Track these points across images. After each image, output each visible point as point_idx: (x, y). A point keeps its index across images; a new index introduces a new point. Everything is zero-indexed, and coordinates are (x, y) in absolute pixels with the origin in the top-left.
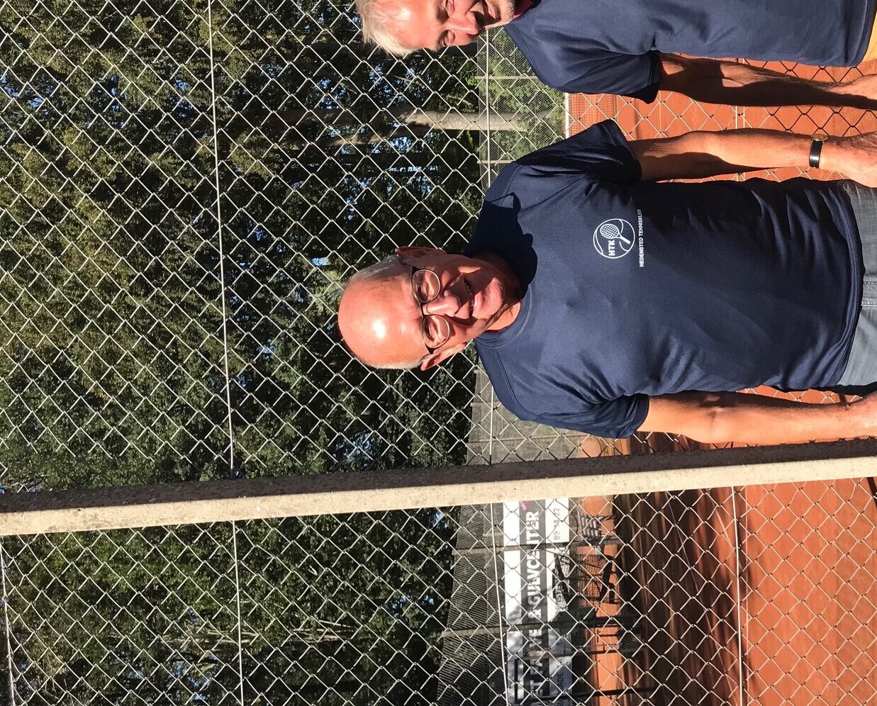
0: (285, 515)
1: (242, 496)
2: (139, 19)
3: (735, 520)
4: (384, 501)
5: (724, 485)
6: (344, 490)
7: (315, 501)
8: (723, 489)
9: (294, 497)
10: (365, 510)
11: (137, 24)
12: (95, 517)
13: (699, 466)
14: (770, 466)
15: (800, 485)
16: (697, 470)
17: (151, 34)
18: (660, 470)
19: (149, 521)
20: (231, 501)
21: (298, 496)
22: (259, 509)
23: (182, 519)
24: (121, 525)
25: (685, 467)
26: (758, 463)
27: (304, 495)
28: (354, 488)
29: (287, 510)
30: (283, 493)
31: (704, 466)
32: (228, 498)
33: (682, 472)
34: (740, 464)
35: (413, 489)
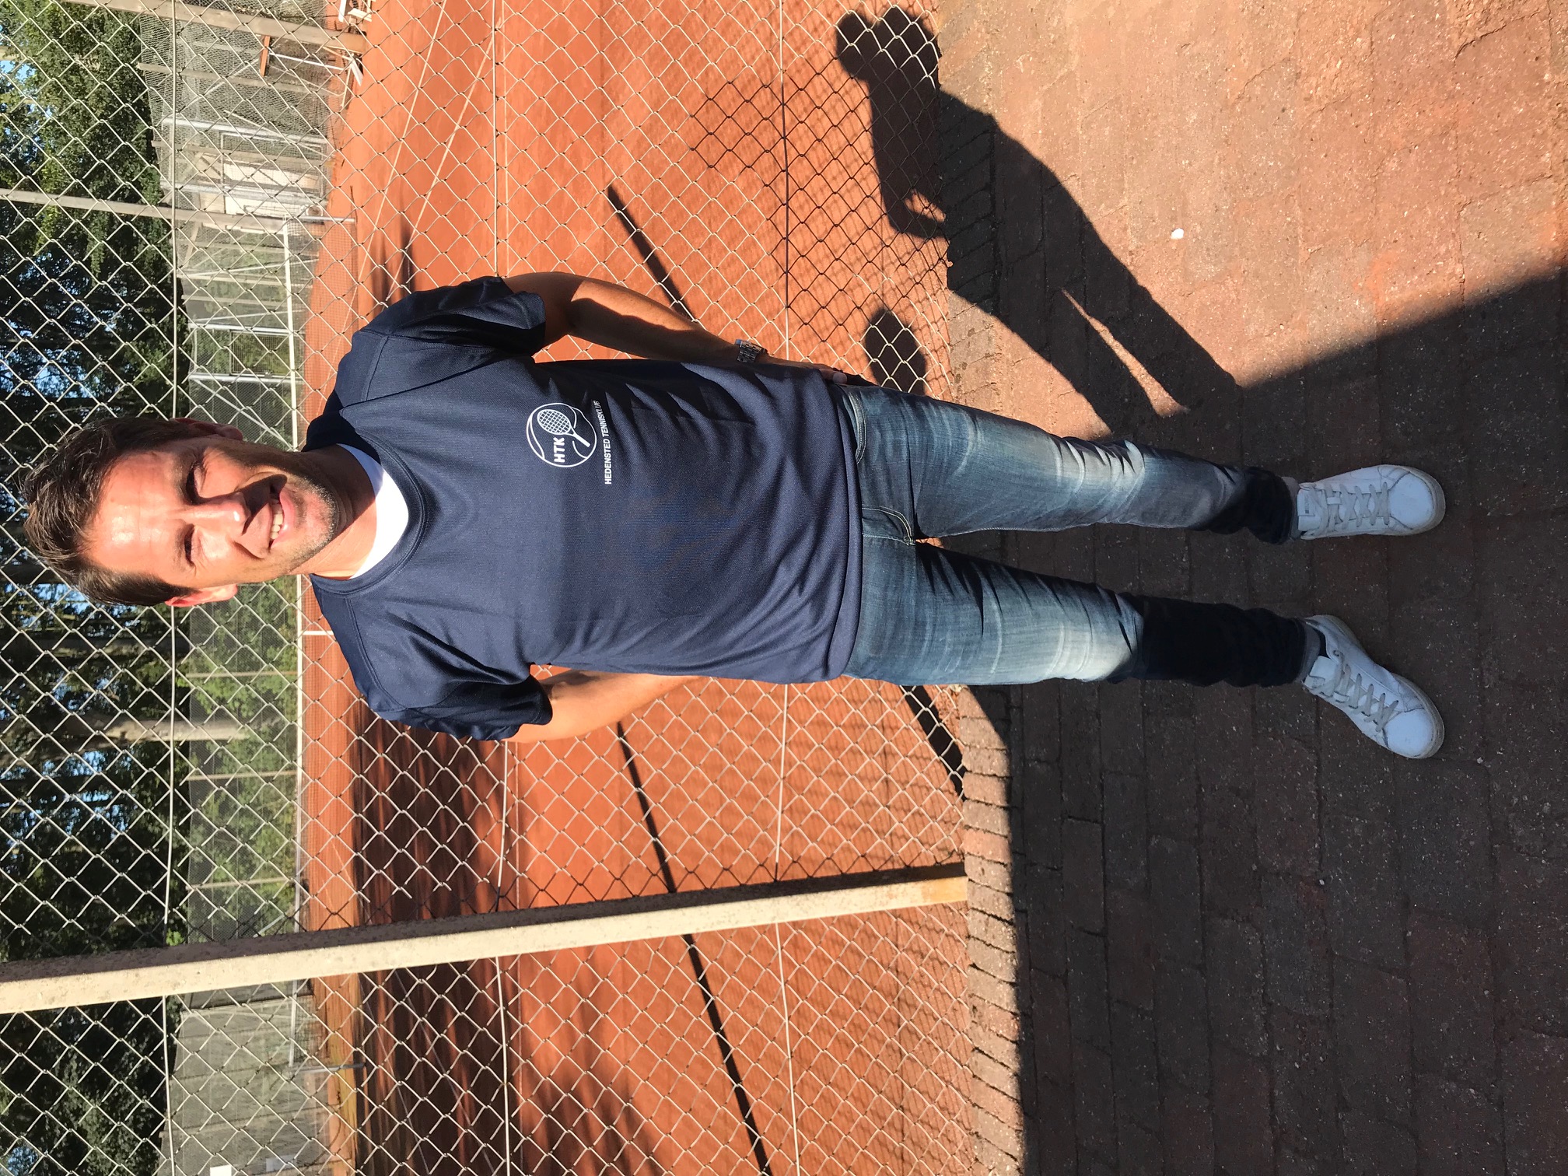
5: (486, 955)
8: (486, 961)
13: (454, 932)
16: (451, 937)
26: (530, 924)
31: (461, 932)
33: (432, 940)
34: (508, 926)
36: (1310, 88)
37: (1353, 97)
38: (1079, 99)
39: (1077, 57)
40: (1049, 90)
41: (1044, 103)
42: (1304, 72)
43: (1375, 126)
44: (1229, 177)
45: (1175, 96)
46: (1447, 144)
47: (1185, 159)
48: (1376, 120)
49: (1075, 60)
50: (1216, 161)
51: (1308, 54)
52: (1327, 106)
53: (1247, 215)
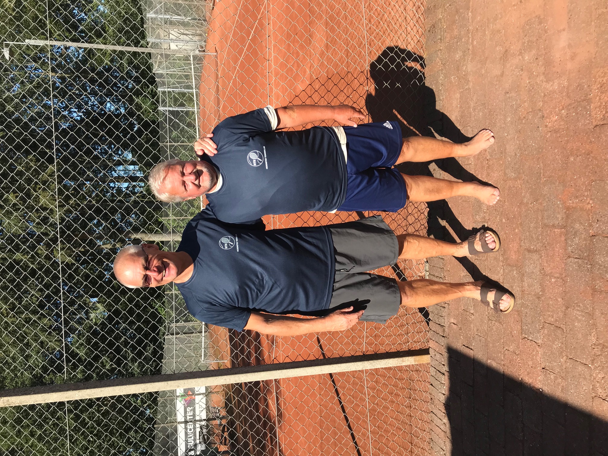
0: (88, 398)
1: (70, 390)
2: (12, 195)
3: (275, 393)
4: (130, 390)
5: (270, 379)
6: (113, 386)
7: (101, 391)
8: (270, 380)
9: (92, 390)
10: (122, 394)
11: (11, 197)
12: (8, 401)
13: (260, 371)
14: (288, 370)
15: (301, 378)
16: (259, 373)
17: (18, 201)
18: (244, 373)
19: (30, 402)
20: (65, 392)
21: (94, 389)
22: (77, 395)
23: (45, 401)
24: (19, 404)
25: (254, 372)
26: (284, 369)
27: (96, 389)
28: (117, 385)
29: (89, 395)
30: (87, 388)
31: (262, 371)
32: (64, 391)
33: (253, 374)
34: (277, 370)
35: (142, 384)
36: (547, 122)
37: (561, 130)
38: (472, 99)
39: (472, 84)
40: (462, 92)
41: (460, 96)
42: (545, 116)
43: (567, 143)
44: (520, 144)
45: (503, 110)
46: (589, 158)
47: (506, 133)
48: (568, 141)
49: (471, 84)
50: (516, 138)
51: (547, 110)
52: (552, 130)
53: (525, 160)
